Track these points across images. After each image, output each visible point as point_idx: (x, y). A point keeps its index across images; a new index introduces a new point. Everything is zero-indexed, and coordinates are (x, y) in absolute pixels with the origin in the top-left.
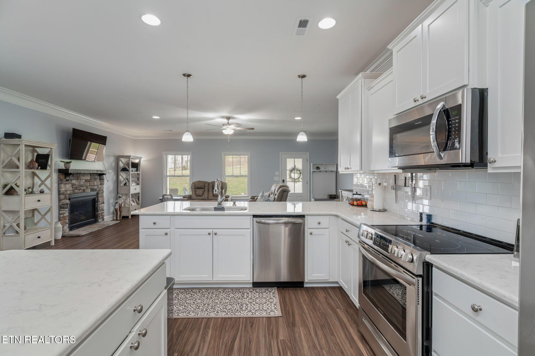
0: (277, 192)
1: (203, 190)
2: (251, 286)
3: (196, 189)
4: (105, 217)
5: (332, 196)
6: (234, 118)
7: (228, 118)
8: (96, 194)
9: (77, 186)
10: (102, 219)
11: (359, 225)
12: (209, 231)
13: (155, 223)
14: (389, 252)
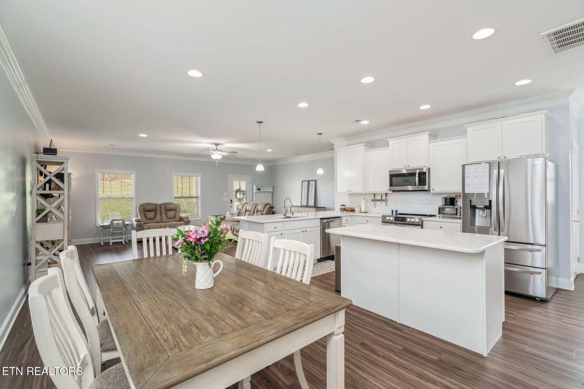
3: (146, 213)
7: (216, 145)
11: (381, 216)
12: (302, 230)
13: (276, 228)
14: (405, 222)
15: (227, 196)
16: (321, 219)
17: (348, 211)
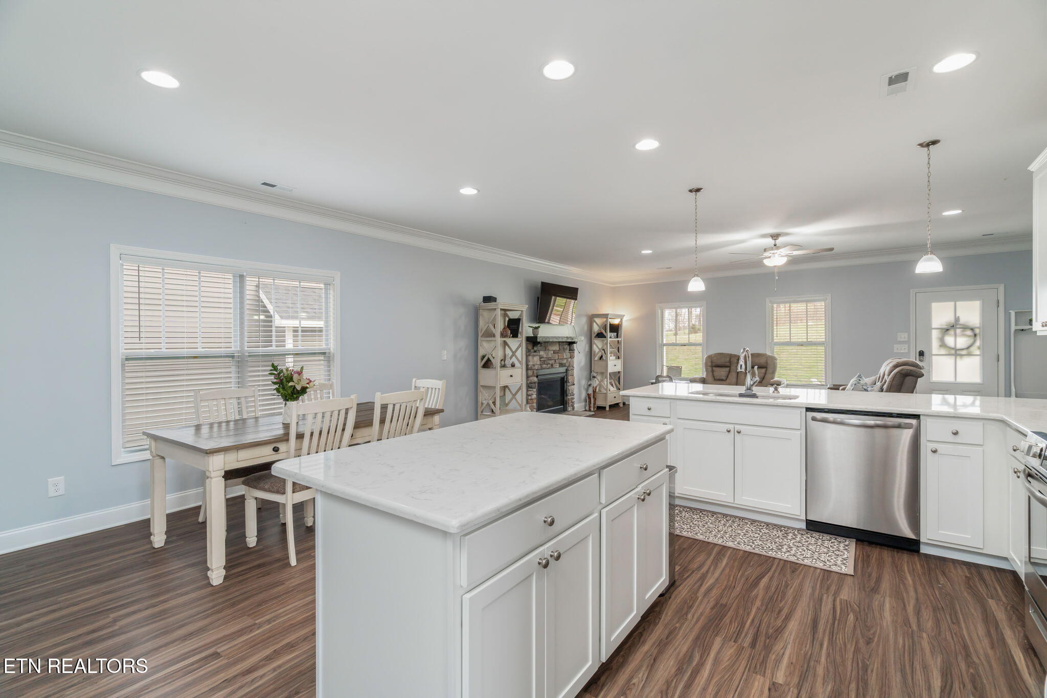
0: (889, 375)
1: (728, 369)
2: (804, 527)
3: (714, 368)
4: (575, 405)
6: (786, 234)
7: (775, 236)
8: (565, 371)
9: (545, 359)
10: (572, 407)
12: (729, 426)
13: (649, 409)
15: (908, 342)
16: (808, 409)
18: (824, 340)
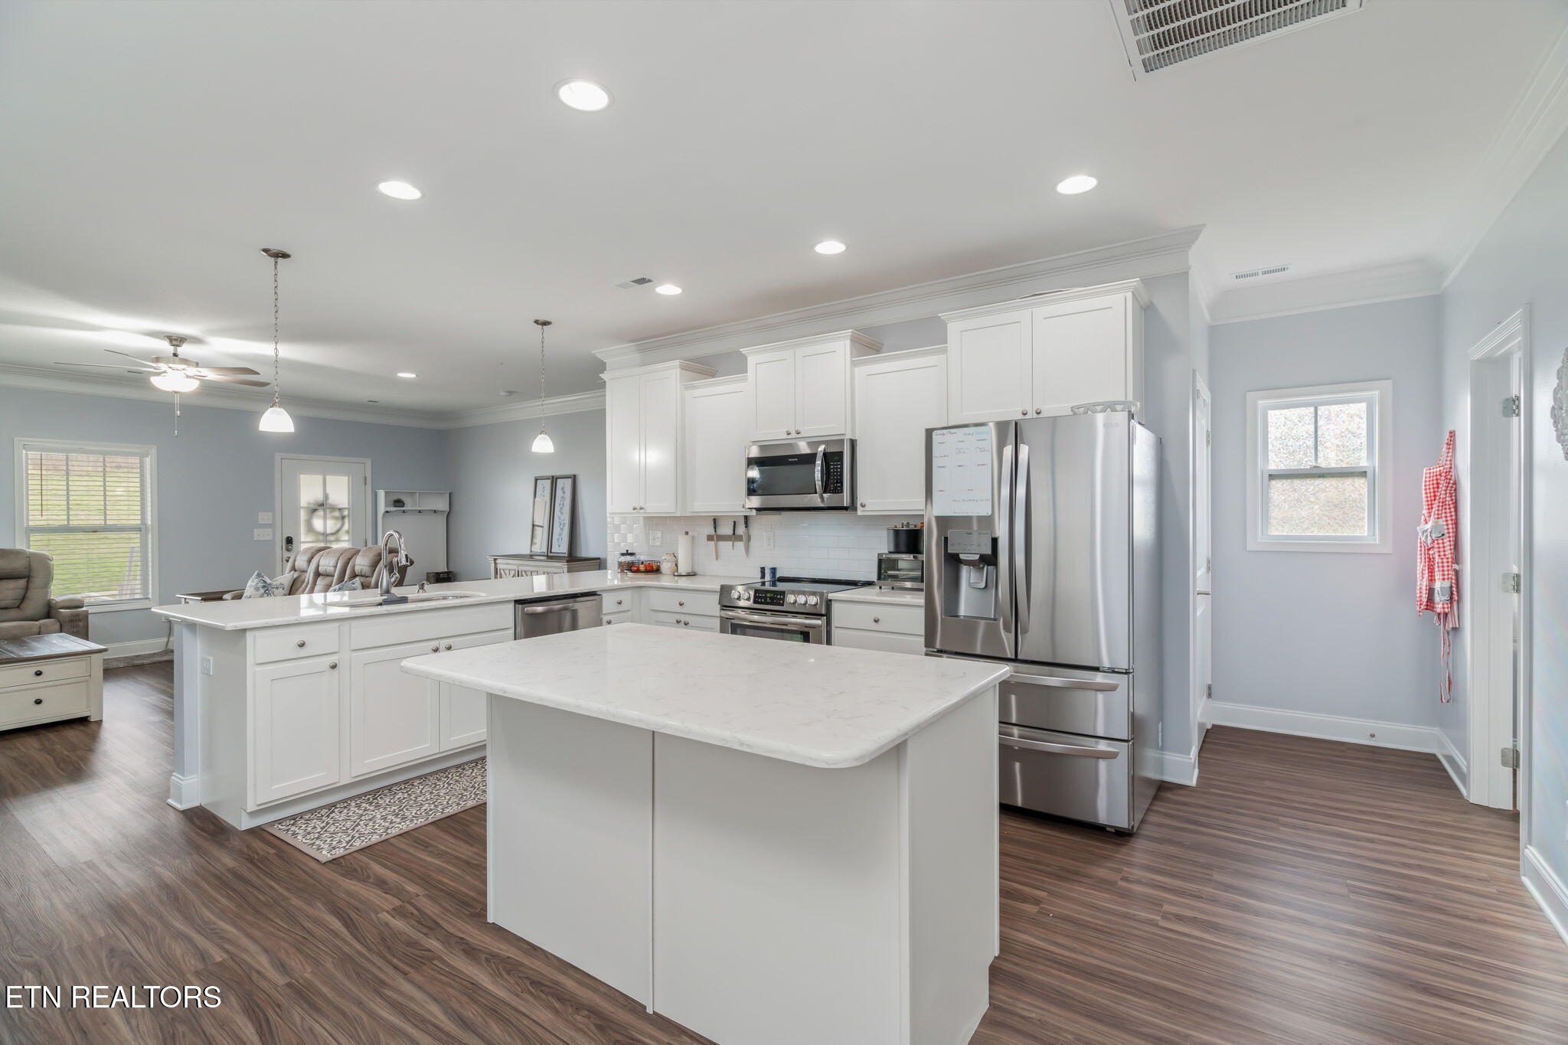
5: (441, 576)
7: (174, 339)
11: (718, 588)
12: (434, 644)
13: (302, 645)
14: (782, 605)
15: (272, 526)
16: (517, 602)
17: (638, 571)
18: (139, 522)
